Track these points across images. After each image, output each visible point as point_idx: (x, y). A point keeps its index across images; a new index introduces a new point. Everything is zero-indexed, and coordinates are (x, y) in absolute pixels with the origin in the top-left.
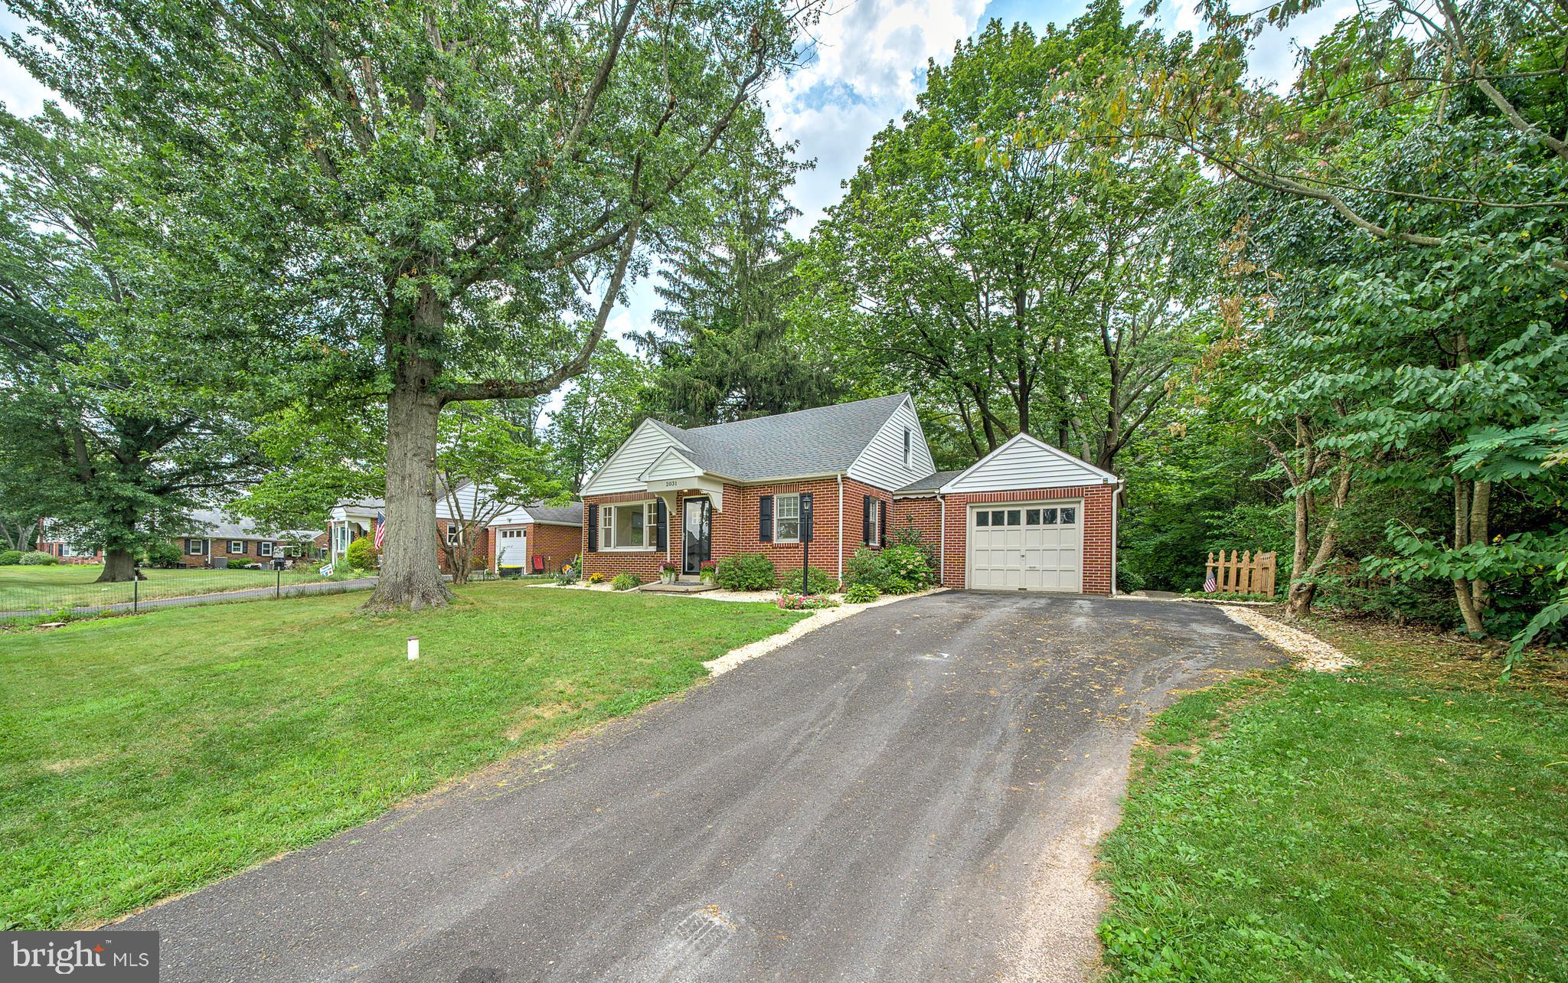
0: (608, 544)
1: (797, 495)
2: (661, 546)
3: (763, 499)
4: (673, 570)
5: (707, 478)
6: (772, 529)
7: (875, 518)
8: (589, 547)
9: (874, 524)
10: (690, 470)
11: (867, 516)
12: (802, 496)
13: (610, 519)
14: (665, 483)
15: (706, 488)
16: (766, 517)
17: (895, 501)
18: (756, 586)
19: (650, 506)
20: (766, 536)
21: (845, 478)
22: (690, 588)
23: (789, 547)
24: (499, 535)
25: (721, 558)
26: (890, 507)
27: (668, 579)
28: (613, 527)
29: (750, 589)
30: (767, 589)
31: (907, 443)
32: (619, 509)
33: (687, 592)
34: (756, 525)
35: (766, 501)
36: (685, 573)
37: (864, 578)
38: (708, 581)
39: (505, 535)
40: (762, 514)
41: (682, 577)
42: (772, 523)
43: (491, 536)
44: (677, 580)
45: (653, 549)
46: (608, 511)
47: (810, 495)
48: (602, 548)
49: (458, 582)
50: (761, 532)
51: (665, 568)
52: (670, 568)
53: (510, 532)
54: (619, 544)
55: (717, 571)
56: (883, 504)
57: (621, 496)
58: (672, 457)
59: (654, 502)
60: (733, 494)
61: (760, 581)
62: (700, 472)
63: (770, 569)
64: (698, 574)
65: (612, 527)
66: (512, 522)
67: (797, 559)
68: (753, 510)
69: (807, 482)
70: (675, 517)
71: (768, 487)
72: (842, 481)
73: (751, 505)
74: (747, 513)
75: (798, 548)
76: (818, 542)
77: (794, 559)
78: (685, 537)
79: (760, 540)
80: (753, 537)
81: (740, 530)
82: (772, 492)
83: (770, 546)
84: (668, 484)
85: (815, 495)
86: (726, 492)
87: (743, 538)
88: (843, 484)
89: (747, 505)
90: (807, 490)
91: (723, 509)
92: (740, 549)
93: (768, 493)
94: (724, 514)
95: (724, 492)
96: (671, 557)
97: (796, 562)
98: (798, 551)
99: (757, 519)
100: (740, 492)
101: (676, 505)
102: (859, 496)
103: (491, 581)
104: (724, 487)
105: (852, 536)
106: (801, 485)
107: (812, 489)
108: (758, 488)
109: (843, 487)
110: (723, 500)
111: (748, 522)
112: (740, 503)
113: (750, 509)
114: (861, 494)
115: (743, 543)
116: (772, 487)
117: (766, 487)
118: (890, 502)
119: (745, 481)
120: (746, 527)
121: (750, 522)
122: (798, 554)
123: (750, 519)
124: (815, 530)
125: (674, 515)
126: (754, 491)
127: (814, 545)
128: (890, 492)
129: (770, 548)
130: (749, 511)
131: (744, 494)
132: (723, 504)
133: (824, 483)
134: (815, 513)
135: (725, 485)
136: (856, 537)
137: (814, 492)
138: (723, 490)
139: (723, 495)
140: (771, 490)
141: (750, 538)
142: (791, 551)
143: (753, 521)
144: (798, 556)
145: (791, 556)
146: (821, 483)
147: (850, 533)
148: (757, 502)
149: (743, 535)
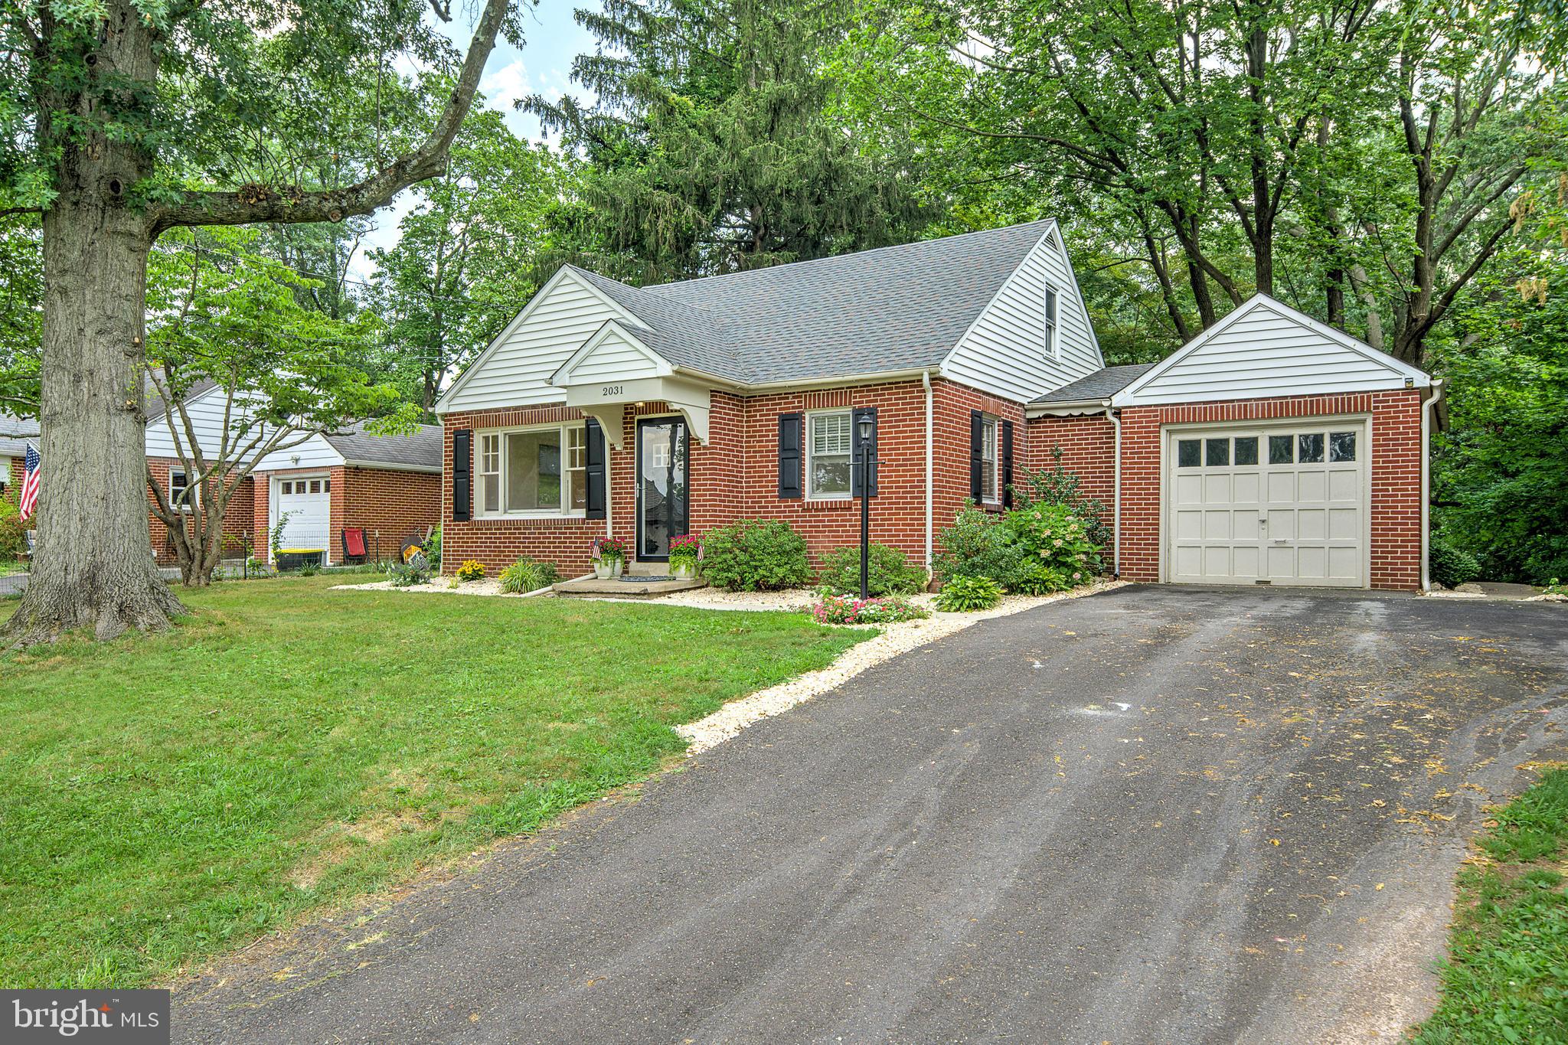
0: (491, 505)
1: (847, 410)
2: (595, 509)
3: (784, 419)
4: (617, 553)
5: (679, 380)
6: (801, 474)
7: (992, 453)
8: (456, 512)
9: (991, 464)
10: (647, 364)
11: (977, 450)
12: (858, 414)
13: (496, 458)
14: (600, 390)
15: (678, 400)
16: (790, 452)
17: (1030, 421)
18: (773, 581)
19: (573, 432)
20: (790, 489)
21: (936, 380)
22: (651, 587)
23: (833, 508)
24: (275, 489)
25: (708, 532)
26: (1020, 433)
27: (608, 570)
28: (502, 473)
29: (762, 587)
30: (794, 587)
31: (1050, 313)
32: (514, 439)
33: (645, 594)
34: (771, 468)
35: (790, 423)
36: (640, 559)
37: (974, 565)
38: (684, 573)
39: (287, 489)
40: (783, 448)
41: (634, 566)
42: (801, 464)
43: (258, 492)
44: (626, 571)
45: (580, 514)
46: (491, 443)
47: (872, 412)
48: (480, 513)
49: (193, 581)
50: (782, 481)
51: (604, 551)
52: (614, 550)
53: (297, 483)
54: (514, 504)
55: (701, 554)
56: (1007, 427)
57: (518, 414)
58: (613, 339)
59: (580, 425)
60: (728, 411)
61: (781, 572)
62: (666, 369)
63: (798, 550)
64: (665, 560)
65: (500, 473)
66: (302, 464)
67: (848, 531)
68: (767, 441)
69: (867, 387)
70: (621, 453)
71: (794, 397)
72: (932, 385)
73: (762, 431)
74: (755, 447)
75: (850, 509)
76: (887, 498)
77: (843, 531)
78: (641, 490)
79: (779, 497)
80: (766, 492)
81: (742, 477)
82: (801, 407)
83: (798, 506)
84: (607, 392)
85: (882, 411)
86: (716, 407)
87: (749, 492)
88: (934, 390)
89: (754, 431)
90: (867, 402)
91: (710, 438)
92: (742, 512)
93: (793, 408)
94: (713, 448)
95: (712, 406)
96: (614, 528)
97: (847, 536)
98: (850, 515)
99: (773, 456)
100: (742, 406)
101: (622, 431)
102: (964, 414)
103: (259, 577)
104: (712, 396)
105: (951, 488)
106: (855, 392)
107: (876, 401)
108: (775, 399)
109: (934, 396)
110: (711, 423)
111: (758, 462)
112: (742, 427)
113: (760, 436)
114: (967, 410)
115: (747, 502)
116: (801, 397)
117: (791, 396)
118: (1022, 422)
119: (752, 387)
120: (755, 472)
121: (762, 462)
122: (851, 520)
123: (761, 457)
124: (882, 477)
125: (618, 448)
126: (768, 405)
127: (880, 504)
128: (1022, 405)
129: (798, 511)
130: (758, 442)
131: (750, 412)
132: (711, 428)
133: (896, 388)
134: (882, 444)
135: (714, 393)
136: (957, 488)
137: (879, 406)
138: (712, 401)
139: (711, 412)
140: (799, 402)
141: (761, 492)
142: (837, 515)
143: (766, 461)
144: (850, 526)
145: (837, 526)
146: (891, 389)
147: (947, 482)
148: (773, 425)
149: (747, 487)
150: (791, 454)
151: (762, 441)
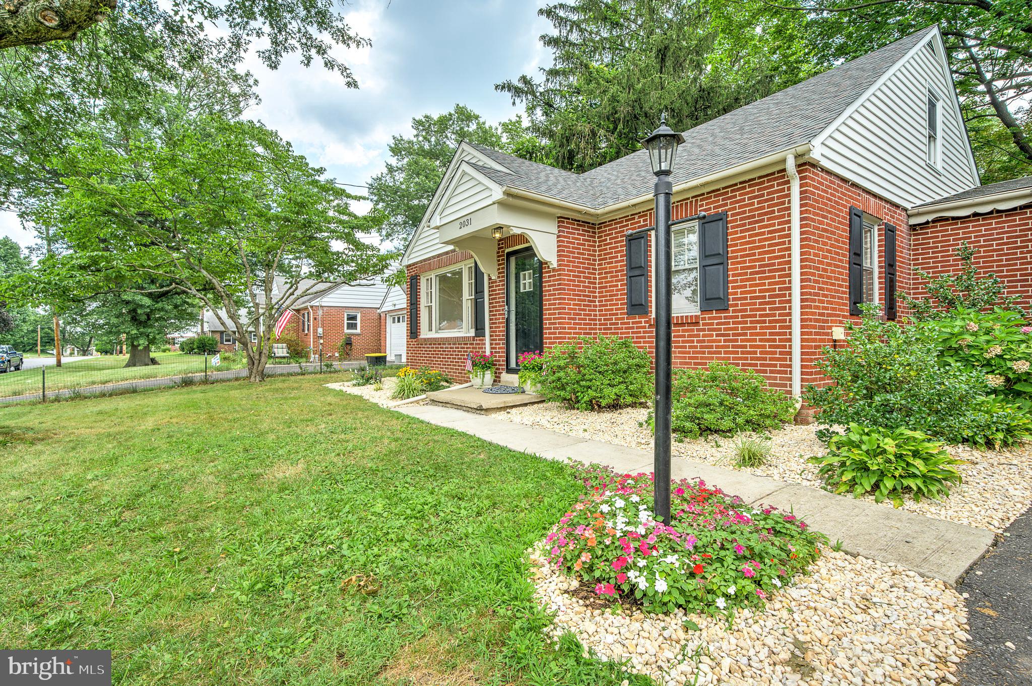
0: (429, 327)
2: (480, 329)
3: (632, 239)
5: (512, 203)
6: (648, 291)
7: (873, 261)
8: (411, 333)
9: (871, 273)
10: (487, 193)
11: (856, 254)
12: (705, 222)
13: (431, 293)
14: (458, 223)
16: (637, 270)
17: (913, 228)
19: (470, 269)
20: (636, 306)
21: (805, 165)
23: (679, 323)
24: (389, 320)
26: (903, 239)
27: (478, 381)
29: (595, 406)
31: (932, 125)
32: (440, 278)
34: (620, 286)
35: (637, 243)
36: (509, 371)
38: (531, 387)
39: (393, 320)
40: (630, 267)
42: (648, 281)
43: (383, 322)
44: (497, 380)
45: (472, 333)
46: (429, 283)
47: (720, 218)
48: (423, 333)
50: (630, 298)
51: (474, 364)
52: (484, 364)
53: (397, 317)
54: (440, 326)
56: (890, 232)
57: (439, 260)
58: (465, 179)
59: (473, 262)
60: (578, 236)
62: (498, 193)
65: (434, 304)
66: (397, 307)
67: (696, 347)
68: (616, 262)
69: (715, 192)
70: (496, 282)
71: (639, 217)
72: (799, 172)
73: (611, 253)
74: (606, 268)
75: (697, 323)
76: (741, 311)
77: (690, 347)
78: (509, 312)
79: (627, 313)
80: (616, 309)
81: (596, 297)
82: (646, 225)
83: (645, 322)
84: (463, 225)
85: (733, 215)
86: (563, 232)
87: (601, 311)
88: (801, 179)
89: (605, 254)
90: (715, 208)
91: (558, 261)
92: (595, 329)
93: (639, 227)
94: (560, 270)
95: (559, 232)
96: (491, 344)
97: (694, 353)
98: (698, 330)
99: (622, 275)
100: (595, 233)
101: (496, 263)
102: (841, 211)
103: (330, 372)
104: (559, 222)
105: (824, 296)
106: (701, 200)
107: (726, 205)
108: (622, 222)
109: (801, 186)
110: (558, 247)
111: (609, 282)
112: (595, 251)
113: (610, 258)
114: (845, 206)
115: (600, 320)
116: (646, 215)
117: (636, 217)
118: (904, 228)
119: (599, 212)
120: (606, 292)
121: (612, 281)
122: (698, 336)
123: (612, 277)
124: (733, 288)
125: (493, 278)
126: (616, 228)
127: (732, 317)
128: (906, 210)
129: (644, 327)
130: (609, 263)
131: (601, 237)
132: (558, 251)
133: (750, 186)
134: (733, 252)
135: (561, 219)
136: (833, 297)
137: (730, 210)
138: (559, 227)
139: (558, 237)
140: (645, 220)
141: (612, 310)
142: (683, 331)
143: (616, 281)
144: (698, 342)
145: (683, 342)
146: (744, 188)
147: (820, 289)
148: (621, 246)
149: (600, 306)
150: (637, 272)
151: (612, 263)
